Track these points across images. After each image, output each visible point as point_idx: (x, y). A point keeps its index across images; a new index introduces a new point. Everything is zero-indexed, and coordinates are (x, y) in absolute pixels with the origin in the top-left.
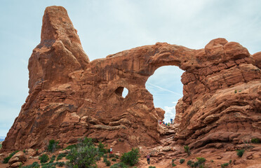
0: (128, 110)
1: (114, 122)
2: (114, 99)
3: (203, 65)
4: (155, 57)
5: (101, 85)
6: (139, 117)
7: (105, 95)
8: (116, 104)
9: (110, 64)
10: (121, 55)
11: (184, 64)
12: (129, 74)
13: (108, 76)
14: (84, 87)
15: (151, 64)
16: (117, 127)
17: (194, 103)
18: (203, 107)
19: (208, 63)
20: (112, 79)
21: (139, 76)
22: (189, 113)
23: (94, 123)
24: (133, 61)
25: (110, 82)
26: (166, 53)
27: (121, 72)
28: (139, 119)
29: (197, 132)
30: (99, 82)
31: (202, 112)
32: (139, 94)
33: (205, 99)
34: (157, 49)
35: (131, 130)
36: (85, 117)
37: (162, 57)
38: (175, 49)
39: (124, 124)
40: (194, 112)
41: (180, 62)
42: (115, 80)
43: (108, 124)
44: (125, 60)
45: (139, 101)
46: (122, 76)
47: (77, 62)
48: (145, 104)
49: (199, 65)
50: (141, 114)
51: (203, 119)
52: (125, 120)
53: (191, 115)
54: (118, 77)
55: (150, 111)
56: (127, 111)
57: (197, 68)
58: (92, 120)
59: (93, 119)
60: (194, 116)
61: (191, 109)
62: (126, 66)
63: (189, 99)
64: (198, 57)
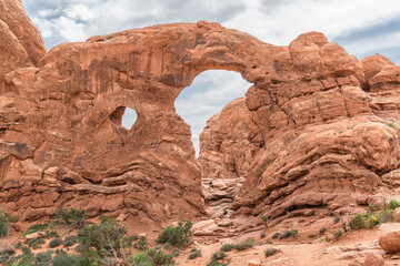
0: (143, 154)
1: (113, 179)
2: (107, 132)
3: (285, 78)
4: (196, 53)
5: (79, 102)
6: (167, 168)
7: (92, 123)
8: (112, 142)
9: (100, 58)
10: (124, 40)
11: (253, 71)
12: (140, 82)
13: (94, 83)
14: (42, 104)
15: (190, 65)
16: (122, 188)
17: (268, 145)
18: (285, 152)
19: (295, 76)
20: (104, 89)
21: (161, 86)
22: (260, 163)
23: (71, 181)
24: (150, 55)
25: (99, 97)
26: (220, 48)
27: (123, 77)
28: (167, 173)
29: (274, 194)
30: (76, 94)
31: (282, 161)
32: (164, 124)
33: (287, 140)
34: (199, 36)
35: (150, 193)
36: (52, 170)
37: (212, 54)
38: (237, 41)
39: (136, 181)
40: (268, 162)
41: (245, 67)
42: (109, 91)
43: (99, 182)
44: (135, 53)
45: (166, 138)
46: (126, 85)
47: (19, 47)
48: (178, 143)
49: (278, 77)
50: (172, 164)
51: (284, 173)
52: (138, 174)
53: (264, 166)
54: (117, 87)
55: (189, 158)
56: (139, 157)
57: (275, 82)
58: (68, 176)
59: (69, 174)
60: (269, 168)
61: (263, 156)
62: (135, 65)
63: (259, 138)
64: (276, 61)
